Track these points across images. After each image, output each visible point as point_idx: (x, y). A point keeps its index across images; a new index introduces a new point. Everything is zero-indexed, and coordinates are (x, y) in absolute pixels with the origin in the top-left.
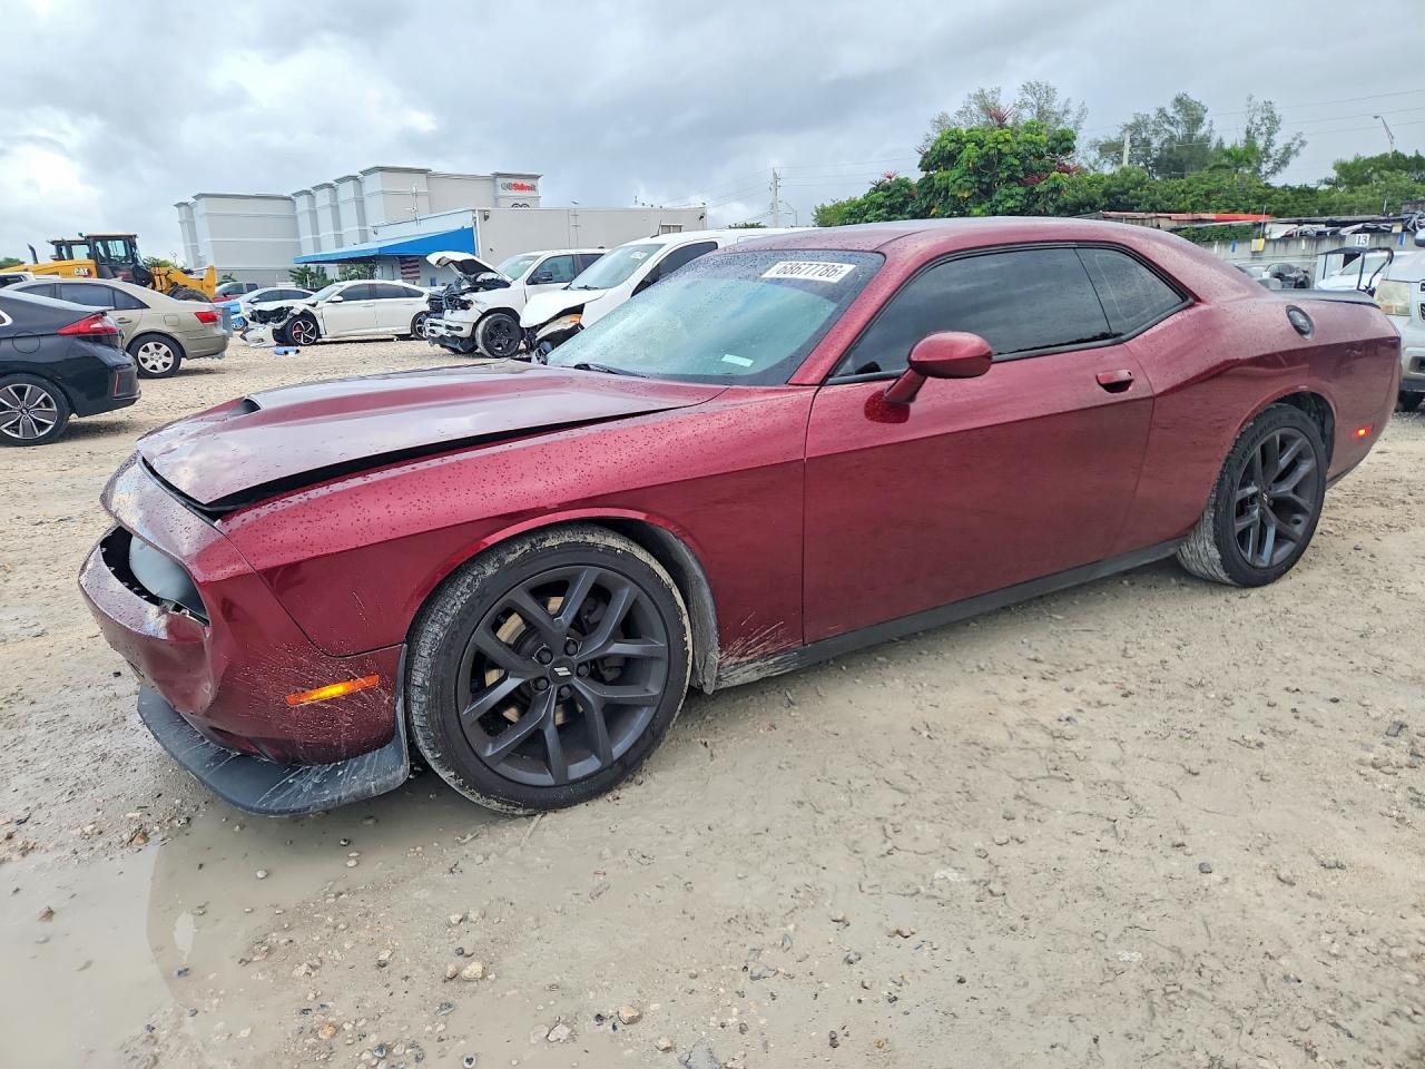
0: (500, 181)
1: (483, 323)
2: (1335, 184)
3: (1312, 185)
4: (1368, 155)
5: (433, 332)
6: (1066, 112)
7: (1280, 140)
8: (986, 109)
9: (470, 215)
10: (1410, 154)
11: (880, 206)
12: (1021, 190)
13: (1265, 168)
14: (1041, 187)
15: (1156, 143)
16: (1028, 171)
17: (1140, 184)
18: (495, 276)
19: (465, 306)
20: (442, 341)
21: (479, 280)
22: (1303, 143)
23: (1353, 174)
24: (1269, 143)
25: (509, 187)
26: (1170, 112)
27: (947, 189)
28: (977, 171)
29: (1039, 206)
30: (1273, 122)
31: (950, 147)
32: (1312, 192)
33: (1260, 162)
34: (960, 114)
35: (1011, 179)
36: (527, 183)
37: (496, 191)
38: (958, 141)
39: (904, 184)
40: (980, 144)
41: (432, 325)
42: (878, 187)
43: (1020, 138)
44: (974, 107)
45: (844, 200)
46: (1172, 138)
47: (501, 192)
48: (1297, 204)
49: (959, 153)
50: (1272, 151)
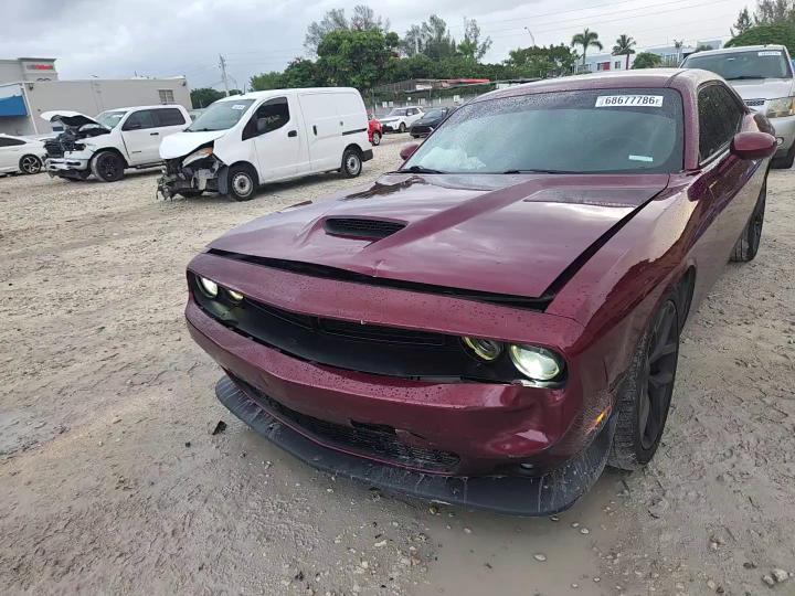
0: (25, 63)
1: (95, 160)
2: (508, 62)
3: (501, 64)
4: (523, 48)
5: (54, 167)
6: (380, 24)
7: (481, 41)
8: (337, 20)
9: (19, 87)
10: (542, 47)
11: (296, 77)
12: (375, 67)
13: (476, 55)
14: (386, 65)
15: (424, 42)
16: (378, 56)
17: (426, 64)
18: (97, 126)
19: (81, 148)
20: (62, 173)
21: (81, 130)
22: (491, 42)
23: (519, 56)
24: (476, 42)
25: (33, 67)
26: (429, 24)
27: (335, 67)
28: (351, 56)
29: (386, 76)
30: (476, 30)
31: (334, 42)
32: (501, 67)
33: (472, 52)
34: (323, 23)
35: (369, 60)
36: (46, 64)
37: (23, 71)
38: (338, 38)
39: (308, 63)
40: (351, 41)
41: (53, 162)
42: (292, 66)
43: (371, 37)
44: (330, 19)
45: (268, 73)
46: (431, 39)
47: (28, 71)
48: (497, 74)
49: (339, 45)
50: (478, 46)
